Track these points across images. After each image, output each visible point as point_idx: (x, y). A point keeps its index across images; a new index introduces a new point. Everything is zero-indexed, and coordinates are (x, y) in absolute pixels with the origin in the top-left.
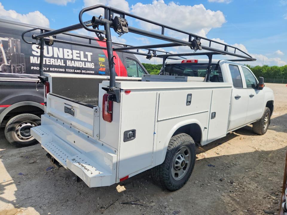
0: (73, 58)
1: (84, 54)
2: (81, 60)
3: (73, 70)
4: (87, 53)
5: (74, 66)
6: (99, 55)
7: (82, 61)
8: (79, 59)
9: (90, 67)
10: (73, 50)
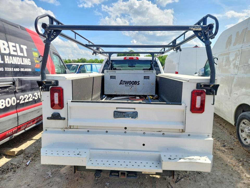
0: (10, 53)
1: (20, 48)
2: (19, 55)
3: (12, 68)
4: (22, 46)
5: (13, 63)
6: (33, 49)
7: (20, 57)
8: (15, 53)
9: (27, 64)
10: (9, 42)
